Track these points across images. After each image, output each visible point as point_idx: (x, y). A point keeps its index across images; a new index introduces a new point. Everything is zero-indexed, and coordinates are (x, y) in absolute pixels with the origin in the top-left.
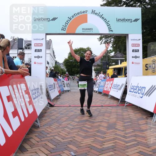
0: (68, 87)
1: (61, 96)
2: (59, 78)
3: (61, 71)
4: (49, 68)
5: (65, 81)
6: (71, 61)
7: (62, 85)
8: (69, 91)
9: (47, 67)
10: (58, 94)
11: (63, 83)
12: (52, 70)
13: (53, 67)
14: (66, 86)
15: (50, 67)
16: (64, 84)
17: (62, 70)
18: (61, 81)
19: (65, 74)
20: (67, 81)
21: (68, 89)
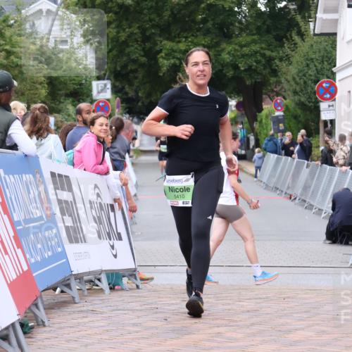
0: (112, 235)
7: (50, 224)
11: (65, 195)
16: (67, 208)
18: (42, 176)
19: (83, 106)
20: (107, 173)
21: (115, 256)
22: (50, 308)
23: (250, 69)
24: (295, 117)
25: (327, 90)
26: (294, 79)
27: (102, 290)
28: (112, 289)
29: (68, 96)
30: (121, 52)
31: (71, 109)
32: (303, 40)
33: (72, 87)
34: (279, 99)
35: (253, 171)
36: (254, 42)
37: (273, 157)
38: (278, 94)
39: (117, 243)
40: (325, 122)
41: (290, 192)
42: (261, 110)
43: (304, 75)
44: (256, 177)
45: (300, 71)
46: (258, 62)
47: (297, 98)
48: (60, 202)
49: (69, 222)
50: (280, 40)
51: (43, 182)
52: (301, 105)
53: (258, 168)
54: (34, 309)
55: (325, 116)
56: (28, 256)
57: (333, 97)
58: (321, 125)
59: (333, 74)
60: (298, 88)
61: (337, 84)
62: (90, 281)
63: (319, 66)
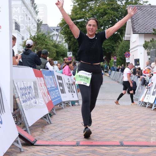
0: (72, 91)
1: (54, 117)
2: (48, 69)
3: (54, 50)
4: (19, 41)
5: (63, 76)
6: (82, 22)
7: (57, 88)
8: (76, 103)
9: (14, 39)
10: (46, 112)
11: (60, 81)
12: (29, 46)
13: (31, 39)
14: (66, 89)
15: (23, 39)
16: (61, 85)
17: (56, 46)
18: (54, 76)
19: (65, 58)
20: (71, 76)
21: (73, 97)
22: (56, 110)
23: (108, 49)
24: (120, 61)
25: (127, 55)
26: (119, 52)
27: (70, 106)
28: (72, 105)
29: (61, 56)
30: (75, 45)
31: (62, 59)
32: (121, 42)
33: (62, 54)
34: (115, 57)
35: (108, 75)
36: (109, 42)
37: (113, 72)
38: (115, 56)
39: (74, 94)
40: (127, 63)
41: (118, 81)
42: (110, 60)
43: (122, 51)
44: (109, 77)
45: (121, 50)
46: (110, 47)
47: (120, 57)
48: (59, 83)
49: (61, 88)
50: (116, 42)
51: (55, 78)
52: (121, 58)
53: (110, 75)
54: (53, 110)
55: (127, 61)
56: (51, 97)
57: (129, 57)
58: (126, 64)
59: (129, 51)
60: (120, 54)
61: (130, 53)
62: (67, 103)
63: (126, 49)
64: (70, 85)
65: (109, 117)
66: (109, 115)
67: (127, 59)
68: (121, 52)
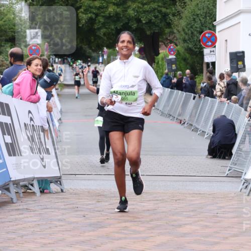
0: (42, 150)
5: (14, 103)
16: (7, 129)
21: (45, 167)
24: (185, 60)
25: (209, 39)
26: (184, 30)
27: (34, 193)
28: (42, 192)
29: (7, 41)
33: (10, 34)
34: (172, 46)
37: (167, 91)
38: (171, 42)
39: (46, 156)
40: (208, 64)
41: (180, 118)
42: (158, 54)
43: (192, 27)
45: (188, 24)
47: (186, 45)
48: (1, 124)
52: (189, 50)
55: (208, 59)
57: (213, 45)
58: (205, 67)
59: (214, 27)
60: (187, 37)
61: (217, 34)
62: (25, 186)
63: (203, 20)
64: (34, 130)
65: (153, 228)
66: (152, 220)
67: (206, 51)
68: (190, 32)
